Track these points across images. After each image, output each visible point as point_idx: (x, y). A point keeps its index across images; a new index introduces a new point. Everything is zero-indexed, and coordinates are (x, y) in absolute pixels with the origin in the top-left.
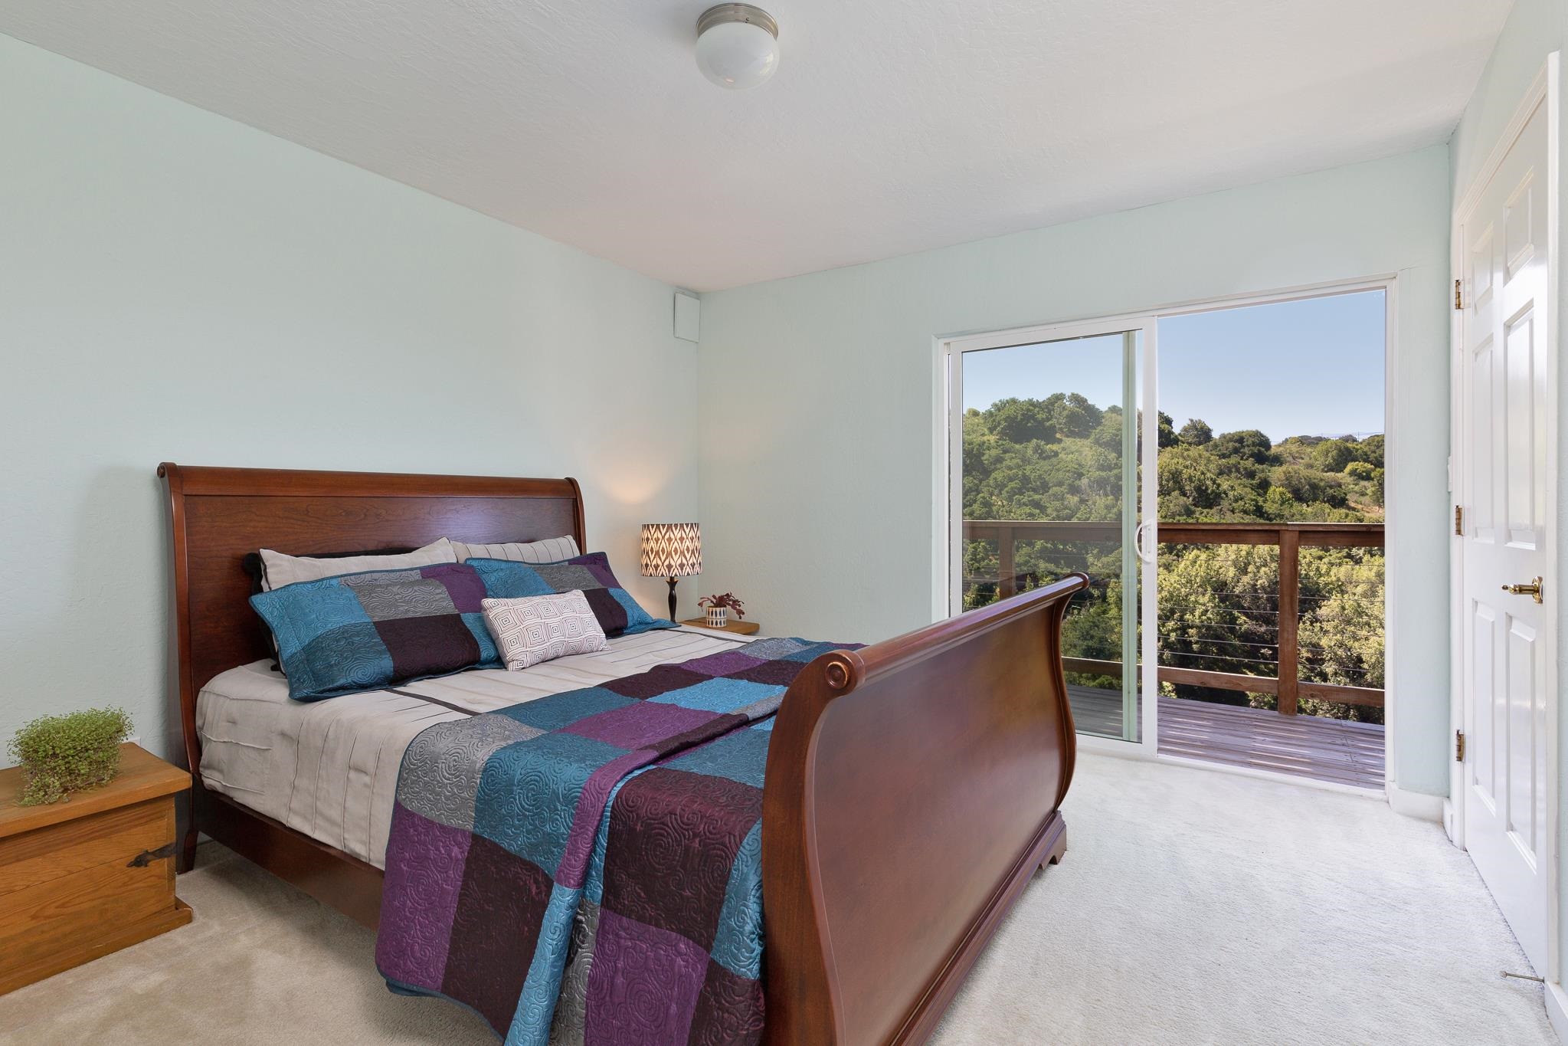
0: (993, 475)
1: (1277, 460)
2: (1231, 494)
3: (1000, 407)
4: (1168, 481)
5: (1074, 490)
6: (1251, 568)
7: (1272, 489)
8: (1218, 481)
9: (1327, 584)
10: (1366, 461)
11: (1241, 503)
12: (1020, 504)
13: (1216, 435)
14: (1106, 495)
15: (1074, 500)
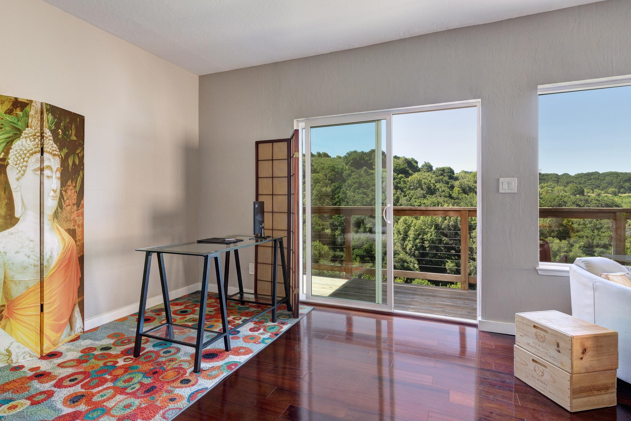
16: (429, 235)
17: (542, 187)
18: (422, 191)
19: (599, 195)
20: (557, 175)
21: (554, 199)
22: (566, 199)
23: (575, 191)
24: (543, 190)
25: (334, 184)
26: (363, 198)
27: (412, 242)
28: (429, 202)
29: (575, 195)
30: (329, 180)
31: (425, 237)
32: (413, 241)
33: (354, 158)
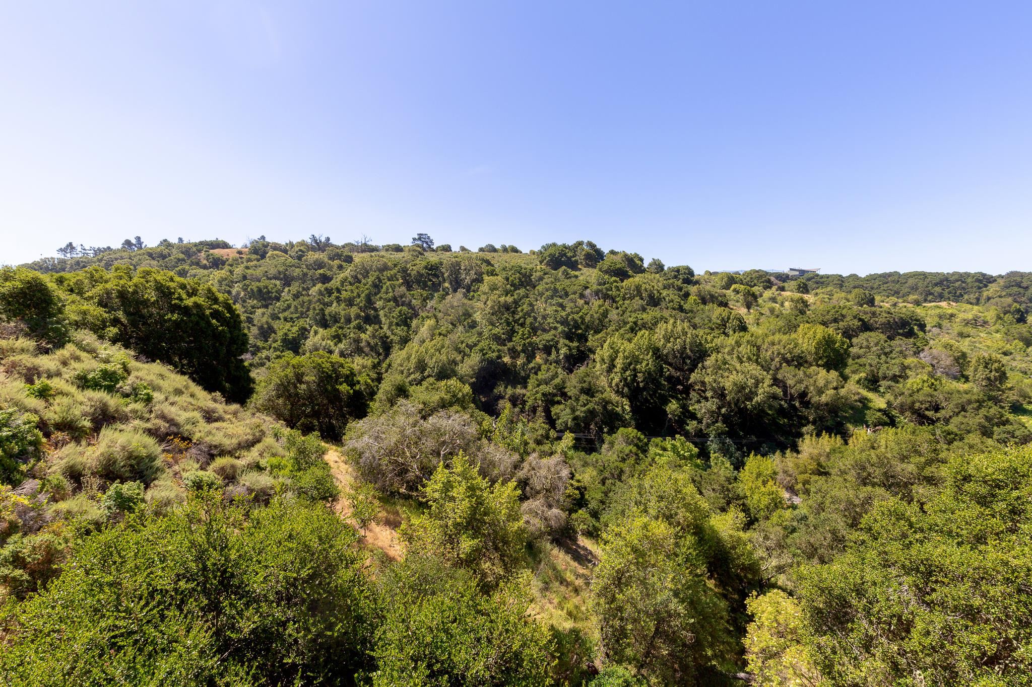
0: (537, 288)
1: (697, 282)
2: (667, 299)
3: (546, 248)
4: (634, 291)
5: (582, 296)
6: (672, 339)
7: (690, 297)
8: (661, 291)
9: (710, 348)
10: (742, 284)
11: (672, 304)
12: (551, 305)
13: (666, 268)
14: (599, 299)
15: (581, 302)
16: (644, 364)
17: (817, 294)
18: (640, 302)
19: (895, 305)
20: (840, 276)
21: (829, 312)
22: (844, 312)
23: (862, 300)
24: (817, 298)
25: (517, 291)
26: (556, 311)
27: (619, 374)
28: (650, 318)
29: (861, 306)
30: (511, 285)
31: (638, 367)
32: (621, 373)
33: (551, 254)
